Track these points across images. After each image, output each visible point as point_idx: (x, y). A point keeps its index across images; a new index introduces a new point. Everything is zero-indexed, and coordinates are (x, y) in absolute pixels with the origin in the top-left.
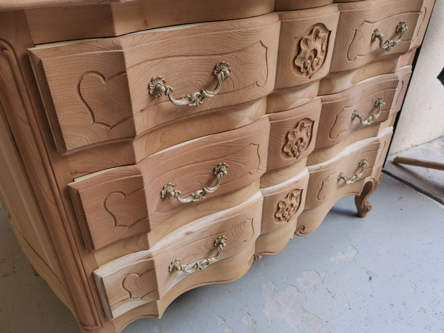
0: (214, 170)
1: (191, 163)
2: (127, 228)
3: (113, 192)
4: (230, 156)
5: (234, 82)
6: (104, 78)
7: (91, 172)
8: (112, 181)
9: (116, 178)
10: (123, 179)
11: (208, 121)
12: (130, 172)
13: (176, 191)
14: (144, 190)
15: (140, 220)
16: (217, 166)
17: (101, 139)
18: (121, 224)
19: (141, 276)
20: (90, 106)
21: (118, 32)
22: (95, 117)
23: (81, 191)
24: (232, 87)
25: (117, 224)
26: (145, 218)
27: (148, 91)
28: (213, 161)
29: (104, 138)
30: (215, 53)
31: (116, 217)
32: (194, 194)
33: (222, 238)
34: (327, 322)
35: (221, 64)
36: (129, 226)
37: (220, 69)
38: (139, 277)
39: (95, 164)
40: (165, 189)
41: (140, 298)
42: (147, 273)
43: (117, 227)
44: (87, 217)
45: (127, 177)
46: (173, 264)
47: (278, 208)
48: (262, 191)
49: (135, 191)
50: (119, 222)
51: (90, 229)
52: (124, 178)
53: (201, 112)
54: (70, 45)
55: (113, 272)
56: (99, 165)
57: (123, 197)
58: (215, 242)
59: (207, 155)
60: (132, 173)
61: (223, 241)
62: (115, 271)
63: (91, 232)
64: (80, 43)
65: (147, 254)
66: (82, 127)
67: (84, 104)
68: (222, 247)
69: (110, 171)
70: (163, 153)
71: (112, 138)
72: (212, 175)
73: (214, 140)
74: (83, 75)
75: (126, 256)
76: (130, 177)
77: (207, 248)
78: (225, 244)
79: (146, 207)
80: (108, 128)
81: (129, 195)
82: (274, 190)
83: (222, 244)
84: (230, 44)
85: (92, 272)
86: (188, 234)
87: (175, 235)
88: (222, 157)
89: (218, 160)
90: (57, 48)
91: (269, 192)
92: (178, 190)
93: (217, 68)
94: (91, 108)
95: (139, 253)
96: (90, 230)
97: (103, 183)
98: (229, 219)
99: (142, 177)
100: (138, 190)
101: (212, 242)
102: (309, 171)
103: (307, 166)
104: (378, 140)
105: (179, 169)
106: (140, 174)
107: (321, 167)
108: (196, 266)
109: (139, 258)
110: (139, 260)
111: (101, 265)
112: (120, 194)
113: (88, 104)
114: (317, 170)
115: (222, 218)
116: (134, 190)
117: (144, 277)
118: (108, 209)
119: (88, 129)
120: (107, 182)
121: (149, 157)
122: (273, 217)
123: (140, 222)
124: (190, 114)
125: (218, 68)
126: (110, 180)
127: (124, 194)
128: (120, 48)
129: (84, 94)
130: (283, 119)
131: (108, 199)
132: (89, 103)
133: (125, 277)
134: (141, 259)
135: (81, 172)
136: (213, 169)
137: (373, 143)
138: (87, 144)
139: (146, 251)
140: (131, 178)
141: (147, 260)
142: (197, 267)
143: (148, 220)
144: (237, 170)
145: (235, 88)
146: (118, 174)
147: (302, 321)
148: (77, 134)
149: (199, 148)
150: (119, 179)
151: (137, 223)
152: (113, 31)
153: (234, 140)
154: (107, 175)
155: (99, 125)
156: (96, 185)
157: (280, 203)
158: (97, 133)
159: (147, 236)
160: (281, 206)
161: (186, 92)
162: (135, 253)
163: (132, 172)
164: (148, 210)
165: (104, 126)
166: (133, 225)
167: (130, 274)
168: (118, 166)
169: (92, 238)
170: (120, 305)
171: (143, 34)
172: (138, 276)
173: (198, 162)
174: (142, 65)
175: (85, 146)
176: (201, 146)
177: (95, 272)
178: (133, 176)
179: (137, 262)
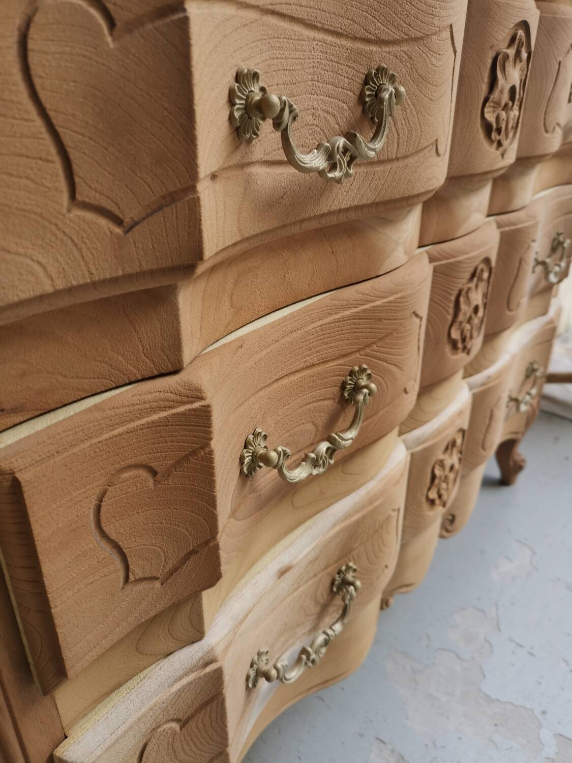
0: (343, 386)
1: (299, 367)
2: (157, 584)
3: (122, 470)
4: (375, 347)
5: (400, 131)
6: (112, 24)
7: (48, 408)
8: (121, 430)
9: (133, 421)
10: (153, 422)
11: (330, 249)
12: (173, 396)
13: (280, 449)
14: (211, 452)
15: (193, 552)
16: (350, 375)
17: (94, 271)
18: (141, 575)
19: (186, 726)
20: (61, 135)
22: (77, 180)
23: (25, 476)
24: (396, 145)
25: (132, 578)
26: (207, 542)
27: (227, 113)
28: (341, 361)
29: (105, 269)
30: (370, 36)
31: (128, 555)
32: (313, 455)
33: (348, 568)
34: (544, 713)
35: (381, 71)
36: (161, 577)
37: (378, 87)
38: (181, 729)
39: (60, 378)
40: (250, 447)
42: (204, 711)
43: (129, 587)
44: (47, 568)
45: (163, 414)
46: (255, 666)
47: (434, 477)
48: (404, 441)
49: (186, 458)
50: (137, 571)
51: (53, 611)
52: (155, 417)
53: (330, 213)
55: (114, 737)
56: (71, 380)
57: (151, 483)
58: (332, 584)
59: (332, 345)
60: (178, 398)
61: (350, 576)
62: (119, 732)
63: (58, 622)
65: (200, 654)
66: (33, 216)
67: (39, 122)
68: (354, 594)
69: (110, 399)
70: (242, 339)
71: (129, 270)
72: (339, 402)
73: (345, 303)
75: (142, 675)
76: (175, 411)
77: (316, 602)
78: (358, 583)
79: (215, 507)
80: (118, 230)
81: (168, 473)
83: (352, 584)
84: (399, 16)
85: (48, 755)
86: (282, 573)
87: (256, 582)
88: (359, 350)
89: (353, 357)
91: (419, 442)
92: (285, 446)
93: (371, 83)
94: (67, 141)
95: (178, 656)
96: (55, 615)
97: (96, 440)
98: (364, 517)
99: (209, 406)
100: (194, 453)
101: (328, 582)
102: (471, 388)
103: (464, 378)
105: (276, 385)
106: (202, 399)
107: (489, 377)
108: (304, 657)
109: (181, 672)
110: (180, 678)
111: (75, 721)
112: (143, 473)
113: (54, 121)
115: (347, 516)
116: (184, 454)
117: (194, 724)
118: (105, 529)
119: (53, 228)
120: (106, 436)
121: (206, 351)
122: (424, 499)
123: (193, 558)
124: (307, 216)
125: (374, 83)
126: (112, 427)
127: (154, 473)
129: (43, 75)
130: (454, 257)
131: (108, 494)
132: (57, 120)
133: (144, 741)
134: (186, 674)
135: (15, 410)
136: (340, 385)
137: (546, 328)
138: (49, 289)
139: (195, 645)
140: (178, 414)
141: (203, 673)
142: (308, 658)
143: (217, 547)
144: (385, 385)
145: (400, 150)
146: (136, 407)
147: (496, 725)
148: (16, 244)
149: (316, 325)
150: (143, 421)
151: (185, 563)
153: (385, 300)
154: (104, 410)
155: (90, 216)
156: (74, 450)
157: (436, 466)
158: (83, 246)
159: (201, 600)
160: (438, 472)
161: (302, 146)
162: (166, 660)
163: (176, 394)
164: (219, 514)
165: (103, 222)
166: (172, 572)
167: (159, 727)
168: (130, 383)
169: (60, 642)
172: (178, 727)
173: (313, 365)
175: (42, 298)
176: (320, 319)
177: (60, 752)
178: (182, 409)
179: (178, 686)
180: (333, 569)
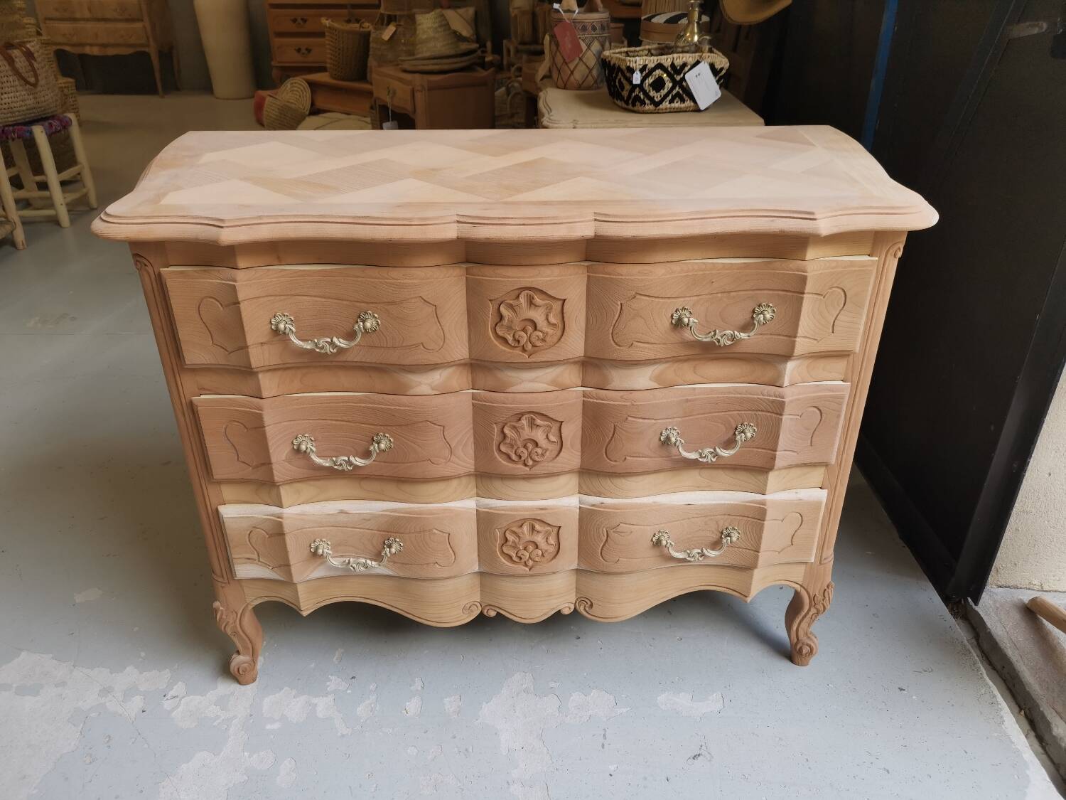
1: (338, 419)
3: (234, 421)
4: (394, 428)
6: (221, 305)
7: (219, 393)
8: (232, 408)
9: (237, 407)
11: (368, 375)
12: (252, 405)
13: (308, 446)
14: (265, 430)
15: (264, 464)
18: (244, 461)
19: (270, 538)
20: (209, 328)
21: (241, 264)
22: (214, 339)
23: (201, 410)
25: (240, 459)
26: (269, 464)
27: (270, 326)
28: (370, 426)
30: (359, 300)
31: (238, 451)
33: (395, 540)
35: (366, 313)
36: (252, 466)
37: (365, 319)
38: (268, 538)
40: (298, 439)
41: (271, 568)
42: (276, 537)
43: (239, 462)
44: (206, 438)
45: (247, 409)
46: (316, 542)
47: (506, 539)
48: (477, 501)
50: (242, 458)
52: (244, 409)
54: (195, 271)
55: (236, 516)
57: (245, 430)
58: (384, 543)
60: (255, 407)
61: (395, 546)
62: (239, 516)
63: (210, 457)
64: (205, 271)
66: (202, 346)
67: (203, 325)
73: (372, 400)
74: (203, 299)
75: (258, 505)
76: (250, 410)
77: (373, 545)
80: (227, 353)
81: (251, 430)
82: (493, 506)
85: (216, 506)
87: (324, 507)
88: (382, 425)
89: (378, 427)
90: (182, 272)
91: (490, 506)
95: (271, 507)
97: (223, 408)
99: (262, 414)
101: (382, 540)
102: (580, 503)
103: (580, 493)
104: (763, 503)
105: (321, 421)
106: (261, 410)
107: (602, 503)
109: (268, 513)
110: (267, 516)
111: (229, 502)
112: (242, 426)
114: (593, 505)
115: (394, 511)
117: (273, 540)
118: (229, 438)
119: (207, 349)
120: (227, 408)
121: (282, 396)
122: (498, 550)
124: (331, 360)
126: (230, 406)
127: (246, 428)
128: (235, 281)
129: (204, 316)
130: (491, 402)
131: (229, 426)
132: (208, 325)
133: (251, 529)
135: (209, 390)
137: (747, 504)
139: (279, 508)
141: (276, 519)
142: (349, 563)
144: (406, 450)
148: (196, 351)
149: (348, 404)
150: (239, 409)
151: (259, 466)
152: (235, 263)
155: (219, 348)
156: (216, 408)
157: (507, 531)
159: (280, 490)
160: (511, 537)
162: (267, 506)
163: (255, 405)
164: (271, 455)
165: (223, 350)
166: (256, 467)
167: (257, 528)
169: (211, 464)
170: (246, 563)
171: (269, 270)
172: (267, 536)
173: (349, 422)
174: (262, 300)
175: (204, 364)
177: (219, 508)
178: (253, 410)
179: (265, 517)
180: (384, 534)
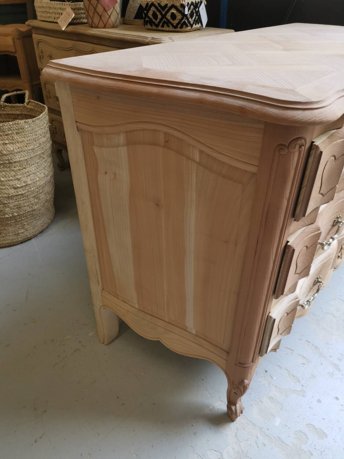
2: (298, 275)
3: (304, 247)
16: (337, 218)
22: (321, 189)
31: (297, 268)
33: (320, 277)
38: (287, 316)
41: (281, 335)
43: (295, 275)
50: (296, 271)
57: (306, 250)
58: (315, 282)
61: (319, 280)
65: (295, 296)
74: (328, 159)
77: (310, 287)
134: (292, 301)
155: (320, 195)
167: (284, 314)
180: (316, 277)
